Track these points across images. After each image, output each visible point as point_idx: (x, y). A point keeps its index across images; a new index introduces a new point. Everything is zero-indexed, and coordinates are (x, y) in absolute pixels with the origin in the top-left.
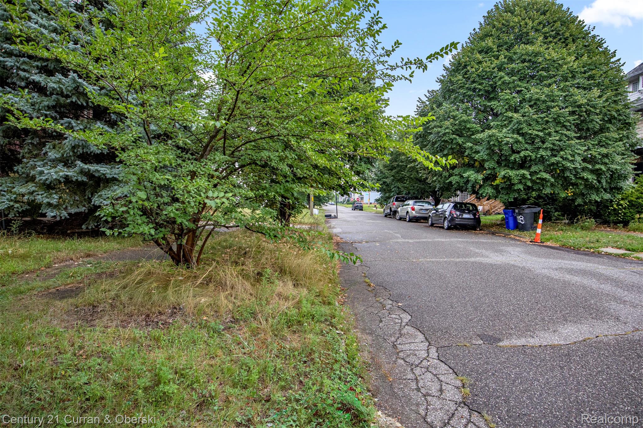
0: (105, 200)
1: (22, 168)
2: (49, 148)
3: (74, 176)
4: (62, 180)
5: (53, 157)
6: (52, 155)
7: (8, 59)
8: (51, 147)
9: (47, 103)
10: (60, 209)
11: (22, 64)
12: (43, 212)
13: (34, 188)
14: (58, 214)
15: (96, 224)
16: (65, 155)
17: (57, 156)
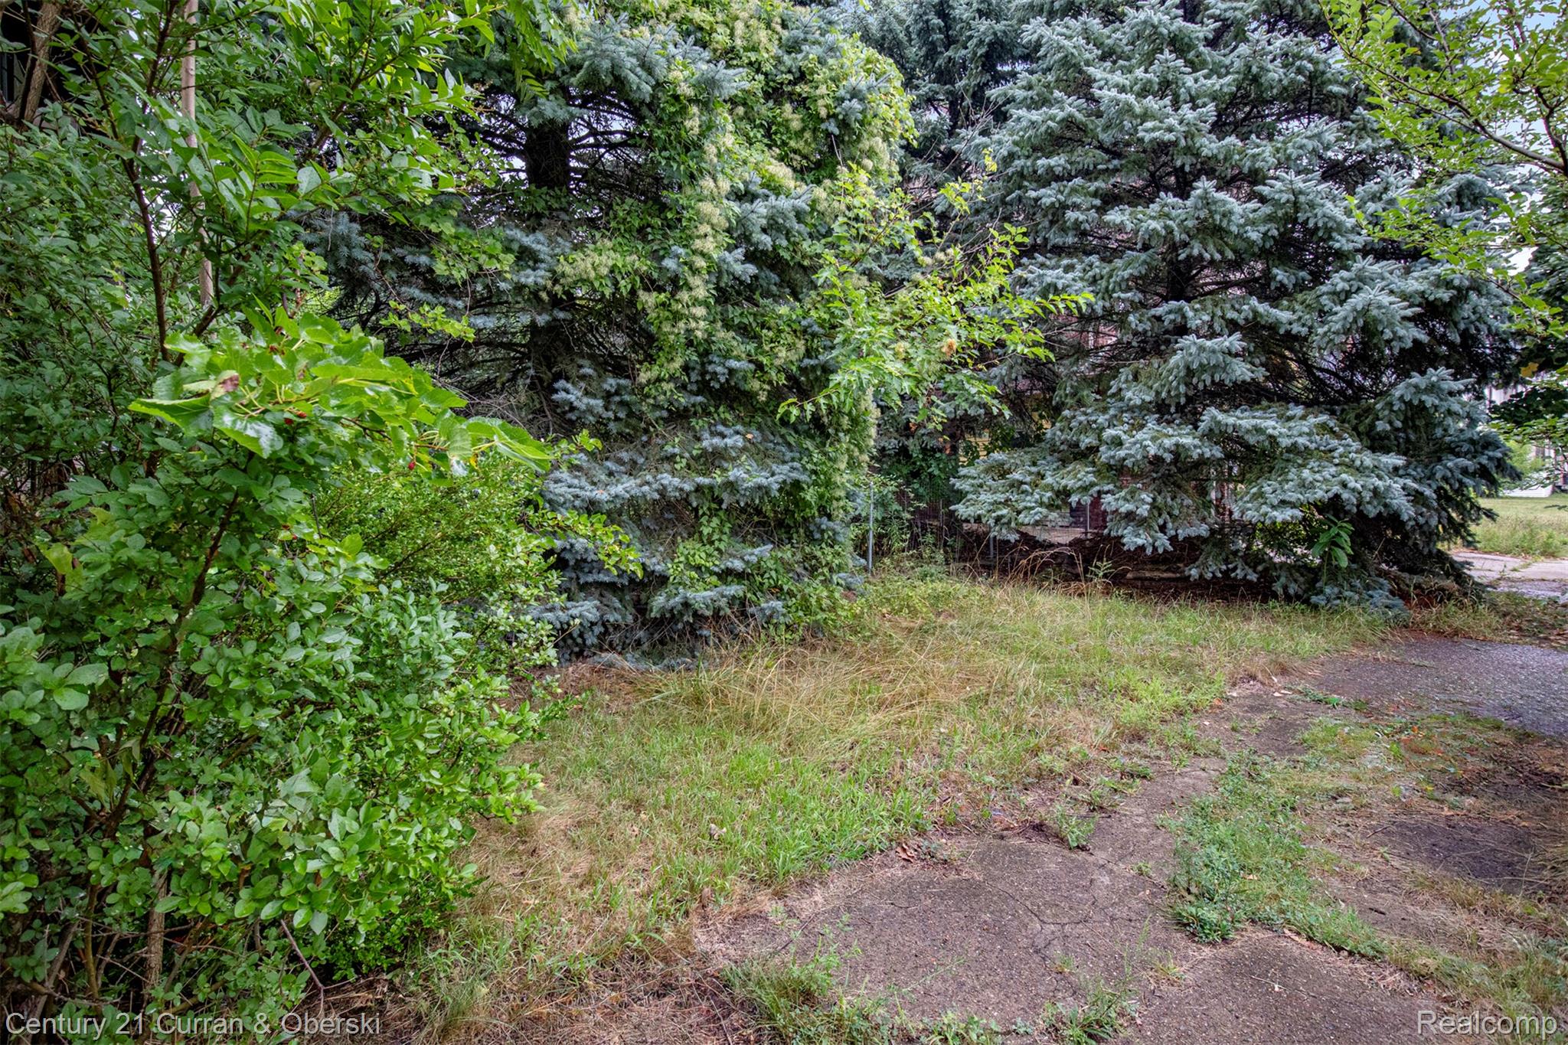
0: (1273, 507)
1: (1062, 431)
2: (1127, 381)
3: (1195, 447)
4: (1168, 457)
5: (1138, 402)
6: (1135, 395)
7: (1043, 191)
8: (1131, 377)
9: (1129, 271)
10: (1150, 527)
11: (1069, 195)
12: (1113, 534)
13: (1091, 478)
14: (1150, 540)
15: (1224, 567)
16: (1164, 395)
17: (1148, 399)
